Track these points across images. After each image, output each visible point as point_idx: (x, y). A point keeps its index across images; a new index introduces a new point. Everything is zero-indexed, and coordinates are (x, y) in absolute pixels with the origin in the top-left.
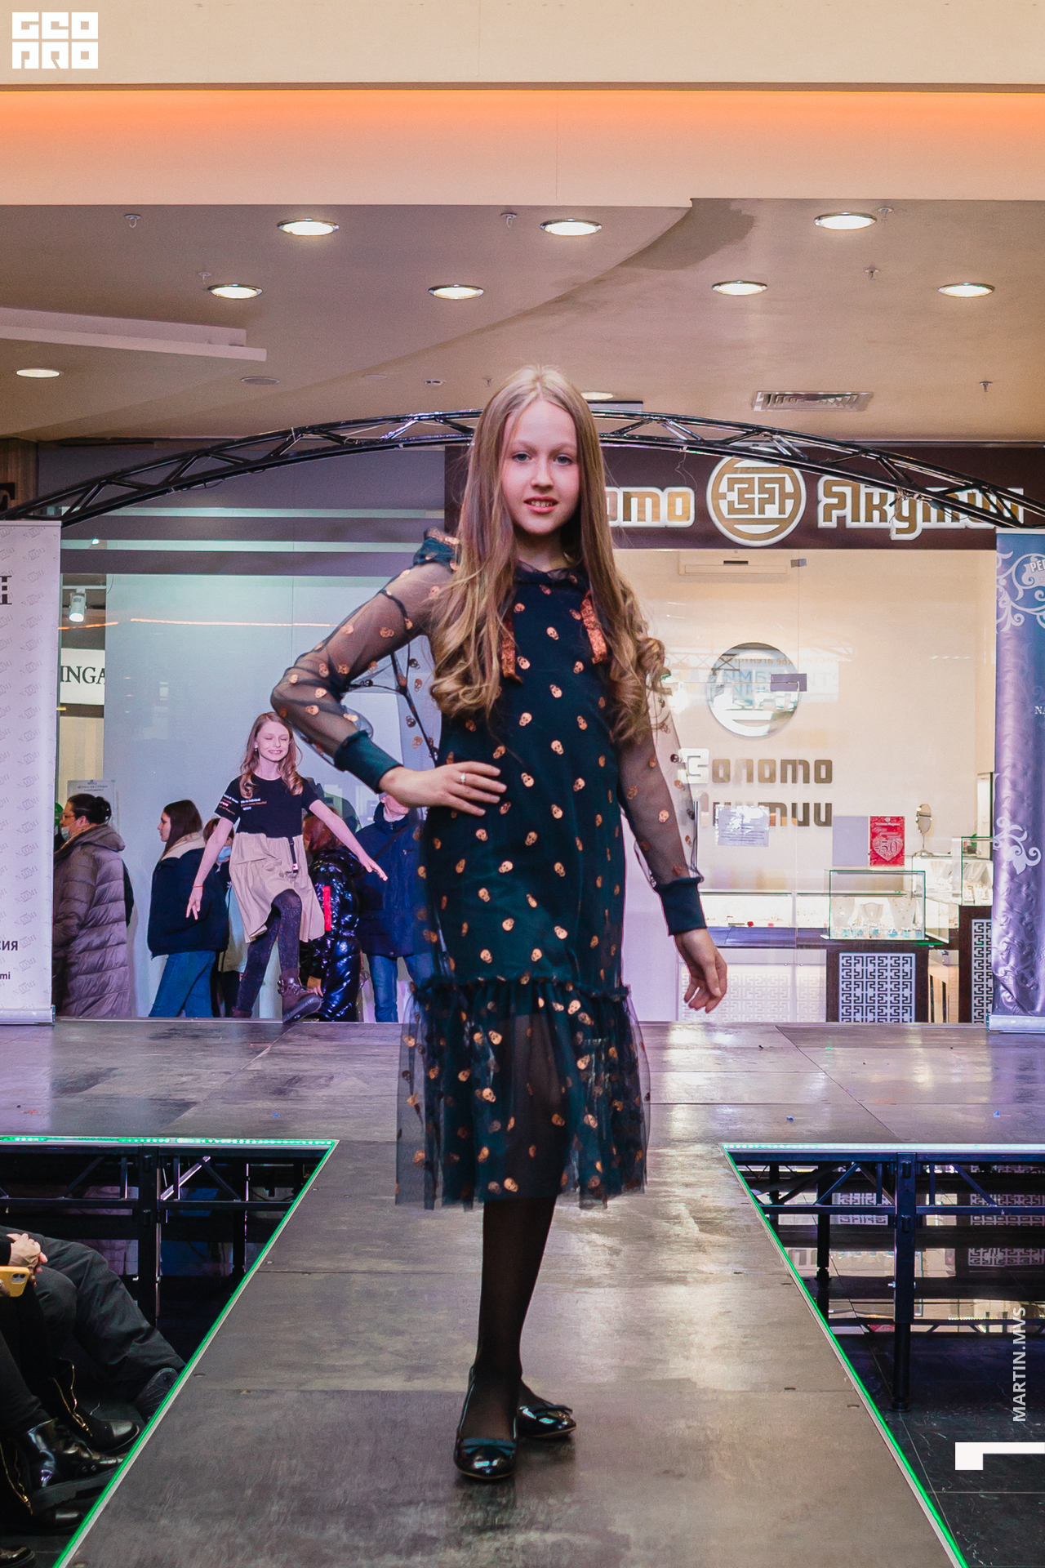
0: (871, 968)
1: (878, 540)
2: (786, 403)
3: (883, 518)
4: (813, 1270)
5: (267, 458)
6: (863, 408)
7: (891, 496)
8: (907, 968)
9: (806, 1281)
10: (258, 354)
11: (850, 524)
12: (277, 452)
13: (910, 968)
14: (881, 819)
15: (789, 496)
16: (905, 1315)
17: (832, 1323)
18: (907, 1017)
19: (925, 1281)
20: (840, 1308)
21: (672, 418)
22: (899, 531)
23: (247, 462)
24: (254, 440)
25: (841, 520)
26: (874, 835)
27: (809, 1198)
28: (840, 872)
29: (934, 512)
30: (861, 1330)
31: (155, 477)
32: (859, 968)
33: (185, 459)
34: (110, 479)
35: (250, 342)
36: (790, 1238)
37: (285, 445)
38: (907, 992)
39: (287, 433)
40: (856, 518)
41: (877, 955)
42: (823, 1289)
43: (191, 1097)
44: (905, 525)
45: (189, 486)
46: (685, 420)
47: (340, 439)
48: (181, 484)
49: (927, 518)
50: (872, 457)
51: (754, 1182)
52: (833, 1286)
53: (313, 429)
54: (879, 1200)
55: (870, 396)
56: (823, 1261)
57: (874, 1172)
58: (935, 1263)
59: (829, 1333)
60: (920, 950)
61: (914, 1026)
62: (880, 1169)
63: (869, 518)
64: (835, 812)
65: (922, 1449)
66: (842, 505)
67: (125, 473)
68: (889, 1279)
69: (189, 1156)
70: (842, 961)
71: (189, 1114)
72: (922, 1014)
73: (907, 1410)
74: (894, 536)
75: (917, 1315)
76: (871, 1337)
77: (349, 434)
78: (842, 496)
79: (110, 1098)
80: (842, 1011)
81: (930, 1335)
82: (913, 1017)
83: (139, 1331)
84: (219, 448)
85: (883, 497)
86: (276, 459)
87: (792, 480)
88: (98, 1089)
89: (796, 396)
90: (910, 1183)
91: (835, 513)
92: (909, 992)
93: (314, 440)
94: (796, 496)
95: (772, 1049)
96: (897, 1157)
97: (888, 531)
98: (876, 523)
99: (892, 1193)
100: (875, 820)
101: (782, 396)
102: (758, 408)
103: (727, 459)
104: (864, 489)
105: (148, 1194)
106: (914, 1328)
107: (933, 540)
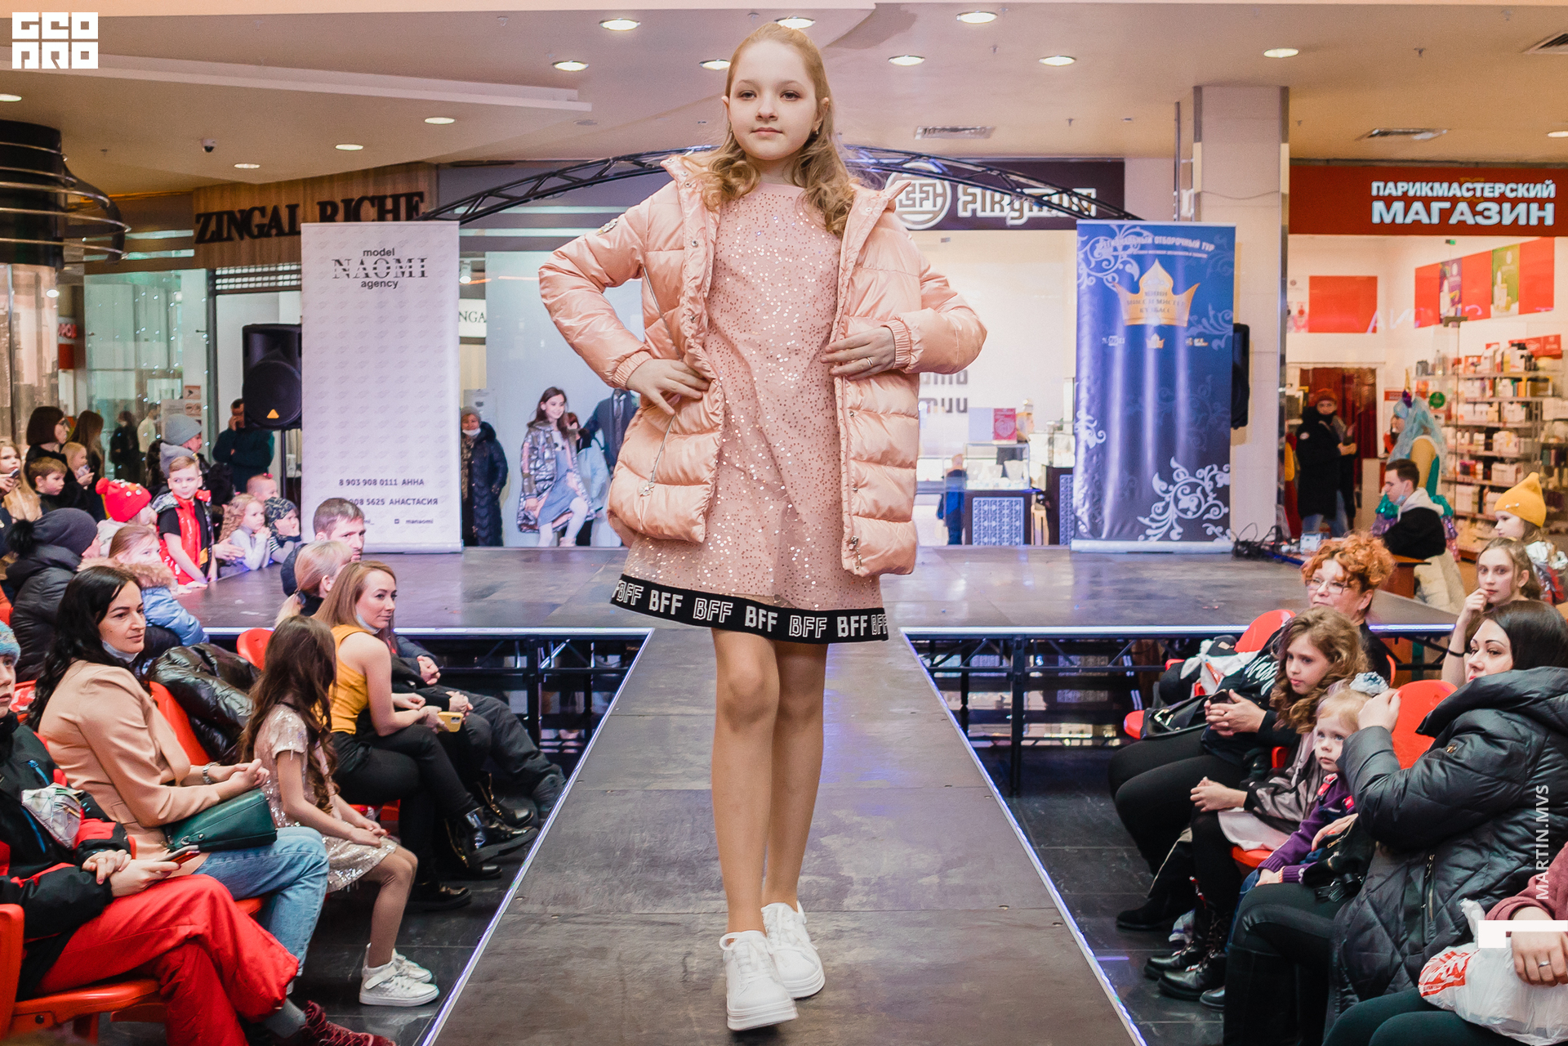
0: (994, 508)
1: (998, 224)
2: (937, 134)
3: (1002, 210)
4: (958, 706)
5: (594, 178)
6: (988, 136)
7: (1007, 199)
8: (1018, 507)
9: (954, 712)
10: (585, 107)
11: (980, 214)
12: (601, 173)
13: (1020, 507)
14: (1001, 410)
15: (940, 195)
16: (1018, 734)
17: (970, 739)
18: (1017, 540)
19: (1030, 712)
20: (976, 729)
21: (863, 148)
22: (1012, 218)
23: (581, 181)
24: (585, 165)
25: (974, 211)
26: (996, 420)
27: (955, 661)
28: (973, 445)
29: (1035, 208)
30: (989, 744)
31: (520, 191)
32: (986, 508)
33: (541, 178)
34: (491, 193)
35: (580, 99)
36: (943, 685)
37: (606, 169)
38: (1018, 524)
39: (606, 161)
40: (984, 210)
41: (998, 499)
42: (965, 717)
43: (557, 601)
44: (1016, 214)
45: (543, 196)
46: (871, 150)
47: (643, 165)
48: (537, 195)
49: (1031, 210)
50: (995, 173)
51: (919, 649)
52: (971, 716)
53: (624, 158)
54: (1001, 663)
55: (993, 129)
56: (965, 701)
57: (998, 645)
58: (1035, 701)
59: (968, 745)
60: (1026, 495)
61: (1022, 547)
62: (1002, 644)
63: (993, 210)
64: (970, 405)
65: (1029, 821)
66: (974, 201)
67: (500, 189)
68: (1007, 712)
69: (557, 640)
70: (975, 504)
71: (557, 611)
72: (1027, 540)
73: (1019, 795)
74: (1010, 222)
75: (1025, 734)
76: (995, 749)
77: (648, 160)
78: (974, 195)
79: (504, 601)
80: (975, 536)
81: (1033, 748)
82: (1022, 540)
83: (531, 753)
84: (560, 173)
85: (1002, 199)
86: (600, 179)
87: (940, 186)
88: (494, 597)
89: (944, 129)
90: (1021, 651)
91: (970, 207)
92: (1020, 523)
93: (628, 166)
94: (944, 195)
95: (930, 564)
96: (1013, 636)
97: (1003, 219)
98: (997, 213)
99: (1009, 658)
100: (997, 411)
101: (935, 129)
102: (918, 137)
103: (894, 174)
104: (988, 193)
105: (533, 663)
106: (1024, 743)
107: (1034, 224)
